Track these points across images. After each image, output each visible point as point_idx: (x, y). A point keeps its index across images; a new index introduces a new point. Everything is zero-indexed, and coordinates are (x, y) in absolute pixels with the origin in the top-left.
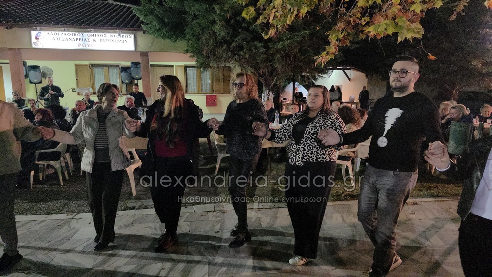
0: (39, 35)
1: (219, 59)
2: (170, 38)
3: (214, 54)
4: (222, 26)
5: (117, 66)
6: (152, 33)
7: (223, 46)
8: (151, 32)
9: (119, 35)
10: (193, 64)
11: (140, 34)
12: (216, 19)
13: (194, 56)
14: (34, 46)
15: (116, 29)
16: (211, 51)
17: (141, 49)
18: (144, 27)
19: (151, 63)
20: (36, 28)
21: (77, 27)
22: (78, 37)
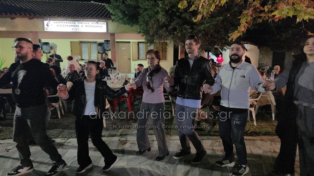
0: (48, 23)
1: (160, 37)
2: (129, 24)
3: (157, 34)
4: (163, 15)
5: (96, 42)
6: (118, 21)
7: (163, 29)
8: (116, 20)
9: (97, 23)
10: (143, 41)
11: (110, 22)
12: (160, 10)
13: (144, 35)
14: (45, 30)
15: (95, 19)
16: (155, 32)
17: (110, 31)
18: (113, 17)
19: (116, 40)
20: (47, 19)
21: (71, 18)
22: (72, 24)
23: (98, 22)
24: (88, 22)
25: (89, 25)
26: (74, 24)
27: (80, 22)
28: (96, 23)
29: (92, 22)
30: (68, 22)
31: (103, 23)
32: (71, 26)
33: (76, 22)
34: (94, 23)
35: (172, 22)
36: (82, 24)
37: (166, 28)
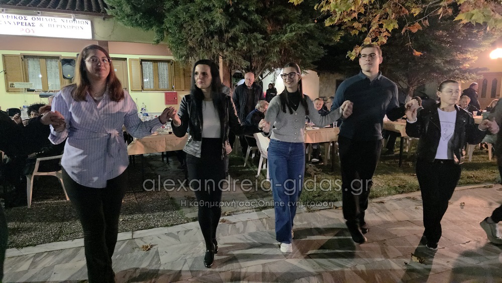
5: (57, 58)
9: (74, 20)
11: (98, 20)
15: (70, 13)
16: (197, 42)
17: (99, 37)
21: (19, 8)
22: (20, 21)
23: (76, 20)
24: (53, 18)
25: (55, 24)
26: (23, 21)
27: (36, 17)
28: (71, 21)
29: (63, 19)
30: (9, 15)
31: (84, 21)
32: (18, 23)
33: (29, 18)
34: (65, 21)
35: (234, 26)
36: (41, 22)
37: (219, 36)
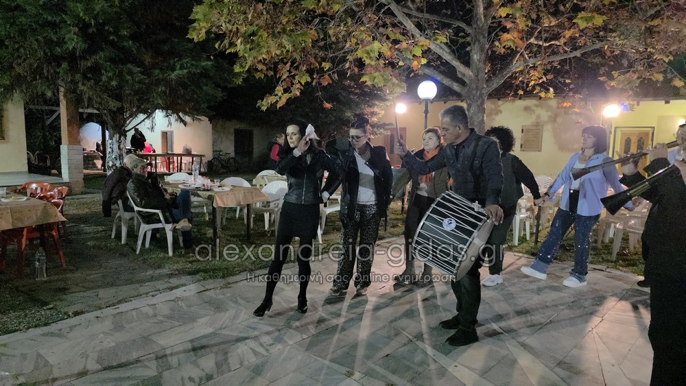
35: (95, 52)
37: (69, 63)
